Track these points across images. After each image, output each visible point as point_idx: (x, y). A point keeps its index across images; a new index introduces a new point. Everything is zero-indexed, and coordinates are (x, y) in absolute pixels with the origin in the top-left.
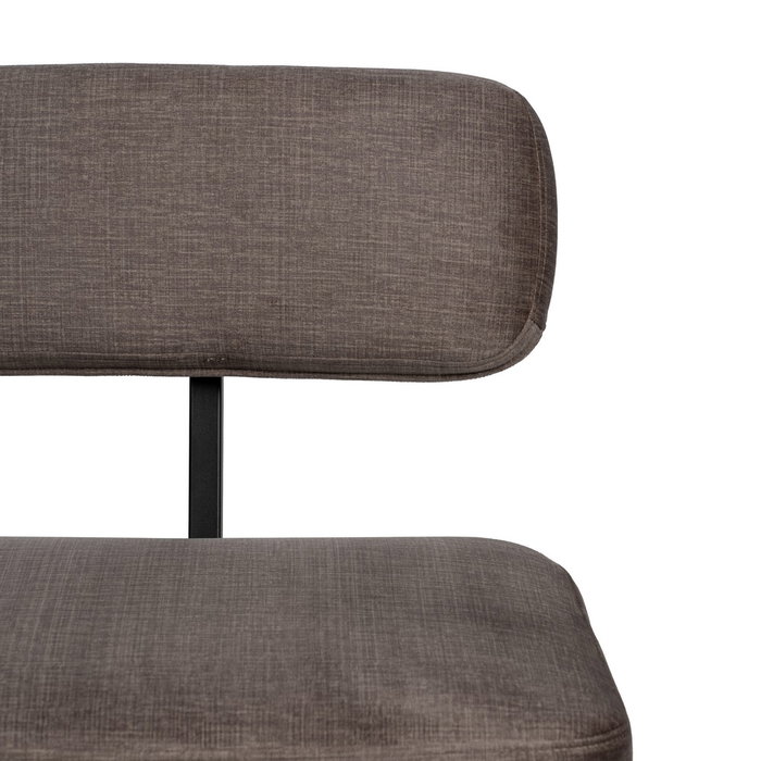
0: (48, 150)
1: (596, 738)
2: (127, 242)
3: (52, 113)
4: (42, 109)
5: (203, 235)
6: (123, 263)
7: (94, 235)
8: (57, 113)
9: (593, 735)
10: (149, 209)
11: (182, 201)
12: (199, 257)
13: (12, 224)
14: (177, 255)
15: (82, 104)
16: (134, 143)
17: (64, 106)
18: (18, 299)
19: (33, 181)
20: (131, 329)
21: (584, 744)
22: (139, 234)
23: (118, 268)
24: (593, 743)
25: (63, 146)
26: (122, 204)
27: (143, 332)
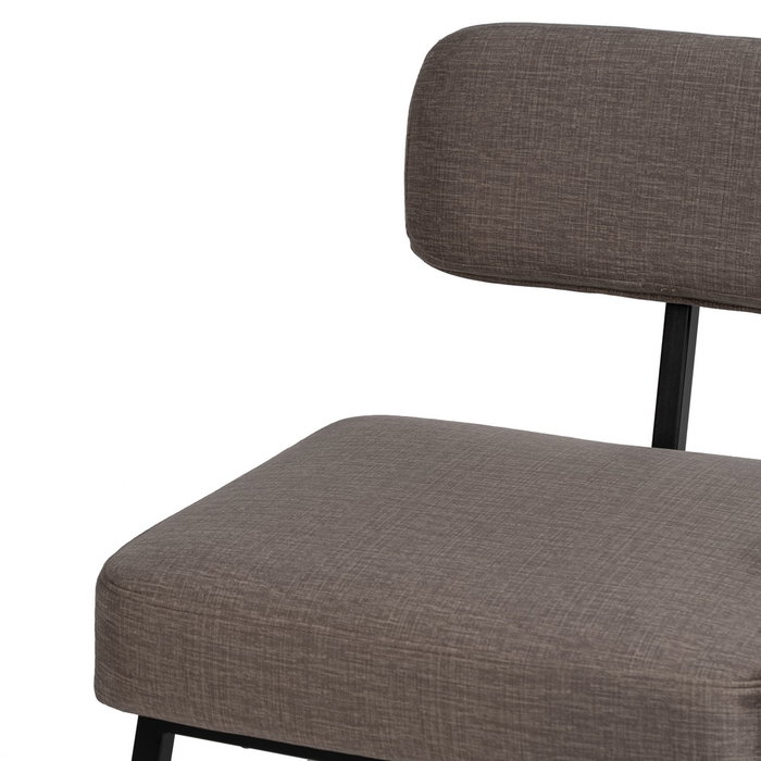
0: (547, 100)
1: (753, 683)
2: (600, 183)
3: (554, 70)
4: (546, 65)
5: (662, 183)
6: (596, 201)
7: (576, 176)
8: (558, 69)
9: (751, 680)
10: (620, 157)
11: (648, 153)
12: (657, 201)
13: (513, 161)
14: (639, 198)
15: (577, 63)
16: (614, 100)
17: (563, 64)
18: (513, 224)
19: (533, 126)
20: (598, 257)
21: (740, 687)
22: (611, 178)
23: (592, 205)
24: (749, 687)
25: (559, 98)
26: (600, 151)
27: (609, 262)
